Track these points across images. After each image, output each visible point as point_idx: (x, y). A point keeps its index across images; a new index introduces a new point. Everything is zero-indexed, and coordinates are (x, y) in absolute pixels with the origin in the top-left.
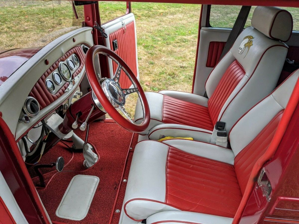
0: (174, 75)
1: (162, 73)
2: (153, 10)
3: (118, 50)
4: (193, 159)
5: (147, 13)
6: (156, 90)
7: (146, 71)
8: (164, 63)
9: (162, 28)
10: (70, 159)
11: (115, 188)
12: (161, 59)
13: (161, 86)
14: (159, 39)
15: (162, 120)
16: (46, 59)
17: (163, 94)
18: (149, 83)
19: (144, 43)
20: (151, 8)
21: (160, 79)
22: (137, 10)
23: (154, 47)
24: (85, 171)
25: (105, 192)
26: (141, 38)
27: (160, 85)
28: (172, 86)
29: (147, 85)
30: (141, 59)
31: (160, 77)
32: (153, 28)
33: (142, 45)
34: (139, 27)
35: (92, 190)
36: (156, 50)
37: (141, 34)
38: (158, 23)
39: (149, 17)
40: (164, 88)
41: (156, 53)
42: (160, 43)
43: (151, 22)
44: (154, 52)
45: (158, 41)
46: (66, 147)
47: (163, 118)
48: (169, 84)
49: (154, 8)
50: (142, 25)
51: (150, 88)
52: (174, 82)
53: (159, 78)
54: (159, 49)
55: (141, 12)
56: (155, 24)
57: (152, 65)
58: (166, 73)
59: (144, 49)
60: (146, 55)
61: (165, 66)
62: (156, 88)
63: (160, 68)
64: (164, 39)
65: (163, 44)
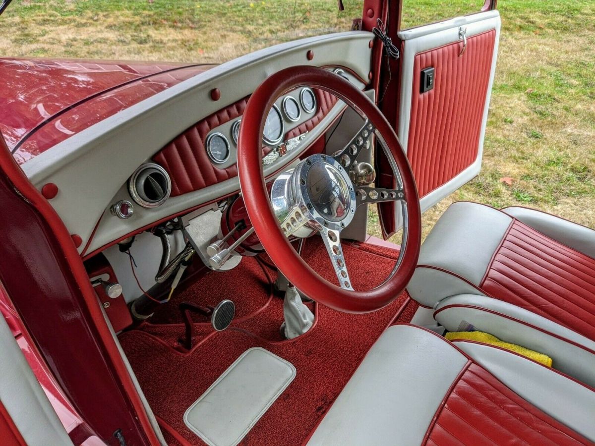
0: (585, 173)
1: (557, 162)
2: (579, 16)
3: (432, 91)
4: (529, 423)
5: (562, 21)
6: (525, 199)
7: (516, 151)
8: (567, 141)
9: (590, 59)
10: (260, 308)
11: (320, 408)
12: (564, 130)
13: (542, 193)
14: (575, 82)
15: (481, 285)
16: (213, 88)
17: (513, 218)
18: (512, 180)
19: (531, 86)
20: (574, 10)
21: (544, 176)
22: (540, 14)
23: (554, 99)
24: (276, 344)
25: (294, 408)
26: (530, 75)
27: (540, 190)
28: (572, 198)
29: (504, 183)
30: (511, 122)
31: (546, 172)
32: (566, 56)
33: (526, 92)
34: (532, 51)
35: (272, 392)
36: (556, 108)
37: (531, 66)
38: (583, 45)
39: (565, 29)
40: (546, 198)
41: (554, 113)
42: (573, 91)
43: (565, 42)
44: (549, 110)
45: (571, 86)
46: (265, 279)
47: (485, 279)
48: (565, 192)
49: (582, 11)
50: (540, 48)
51: (510, 192)
52: (579, 189)
53: (541, 173)
54: (567, 105)
55: (547, 18)
56: (574, 47)
57: (533, 140)
58: (565, 164)
59: (528, 101)
60: (527, 114)
61: (567, 147)
62: (526, 195)
63: (552, 149)
64: (586, 85)
65: (581, 94)
